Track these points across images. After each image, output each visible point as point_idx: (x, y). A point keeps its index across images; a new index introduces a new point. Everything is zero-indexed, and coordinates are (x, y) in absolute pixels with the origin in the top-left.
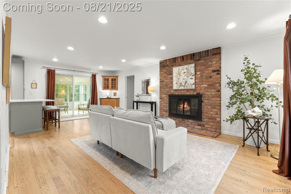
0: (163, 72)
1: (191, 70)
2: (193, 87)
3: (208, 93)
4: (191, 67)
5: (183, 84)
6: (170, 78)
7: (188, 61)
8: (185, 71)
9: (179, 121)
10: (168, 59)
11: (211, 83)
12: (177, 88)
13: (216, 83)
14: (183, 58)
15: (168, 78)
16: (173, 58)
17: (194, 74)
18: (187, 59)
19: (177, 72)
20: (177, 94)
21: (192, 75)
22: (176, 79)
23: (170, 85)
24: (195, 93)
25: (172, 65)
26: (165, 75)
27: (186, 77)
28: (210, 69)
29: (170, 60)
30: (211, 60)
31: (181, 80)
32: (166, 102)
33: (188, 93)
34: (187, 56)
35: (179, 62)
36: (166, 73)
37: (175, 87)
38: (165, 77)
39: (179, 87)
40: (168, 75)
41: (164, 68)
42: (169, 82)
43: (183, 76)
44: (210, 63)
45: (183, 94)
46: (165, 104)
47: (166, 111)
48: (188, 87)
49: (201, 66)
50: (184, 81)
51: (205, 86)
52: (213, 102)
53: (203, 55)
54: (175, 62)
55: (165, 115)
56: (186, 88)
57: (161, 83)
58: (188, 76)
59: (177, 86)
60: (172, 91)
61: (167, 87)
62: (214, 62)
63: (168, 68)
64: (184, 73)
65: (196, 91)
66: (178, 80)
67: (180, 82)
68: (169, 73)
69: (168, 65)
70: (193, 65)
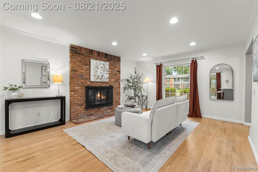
0: (77, 60)
1: (106, 67)
2: (108, 80)
3: (115, 85)
4: (107, 64)
5: (100, 77)
6: (85, 68)
7: (103, 58)
8: (102, 66)
9: (95, 111)
10: (83, 48)
11: (116, 79)
12: (94, 80)
13: (118, 79)
14: (99, 53)
15: (84, 69)
16: (90, 49)
17: (108, 70)
18: (102, 56)
19: (95, 64)
20: (94, 85)
21: (107, 71)
22: (94, 71)
23: (86, 76)
24: (108, 85)
25: (88, 56)
26: (79, 63)
27: (102, 72)
28: (116, 69)
29: (85, 49)
30: (116, 63)
31: (98, 73)
32: (81, 95)
33: (104, 85)
34: (102, 53)
35: (95, 55)
36: (81, 62)
37: (92, 79)
38: (79, 66)
39: (96, 79)
40: (84, 64)
41: (78, 55)
42: (85, 72)
43: (100, 70)
44: (116, 65)
45: (99, 86)
46: (80, 97)
47: (81, 105)
48: (104, 80)
49: (111, 65)
50: (101, 74)
51: (114, 80)
52: (117, 91)
53: (112, 58)
54: (92, 54)
55: (79, 110)
56: (102, 80)
57: (73, 72)
58: (104, 71)
59: (95, 79)
60: (89, 83)
61: (82, 78)
62: (118, 66)
63: (83, 57)
64: (101, 67)
65: (108, 84)
66: (96, 72)
67: (98, 75)
68: (85, 63)
69: (83, 54)
70: (108, 63)
